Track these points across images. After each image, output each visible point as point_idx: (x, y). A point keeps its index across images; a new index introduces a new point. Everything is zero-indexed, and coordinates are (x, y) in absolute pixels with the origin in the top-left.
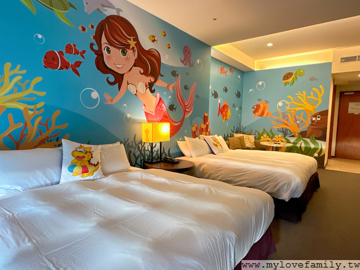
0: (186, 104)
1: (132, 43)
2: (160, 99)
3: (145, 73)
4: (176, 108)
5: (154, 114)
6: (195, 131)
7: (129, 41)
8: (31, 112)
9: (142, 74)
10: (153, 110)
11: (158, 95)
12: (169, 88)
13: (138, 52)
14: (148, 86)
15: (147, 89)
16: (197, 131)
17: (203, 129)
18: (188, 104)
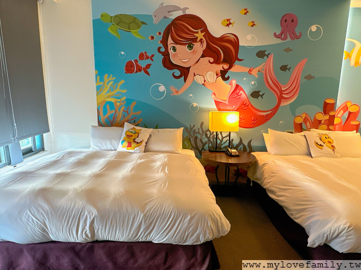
0: (283, 89)
1: (200, 35)
2: (237, 86)
4: (263, 95)
5: (227, 103)
6: (302, 123)
7: (196, 35)
8: (118, 104)
9: (212, 63)
11: (234, 82)
12: (252, 73)
13: (207, 43)
14: (220, 75)
15: (218, 77)
16: (306, 123)
17: (320, 121)
18: (287, 89)
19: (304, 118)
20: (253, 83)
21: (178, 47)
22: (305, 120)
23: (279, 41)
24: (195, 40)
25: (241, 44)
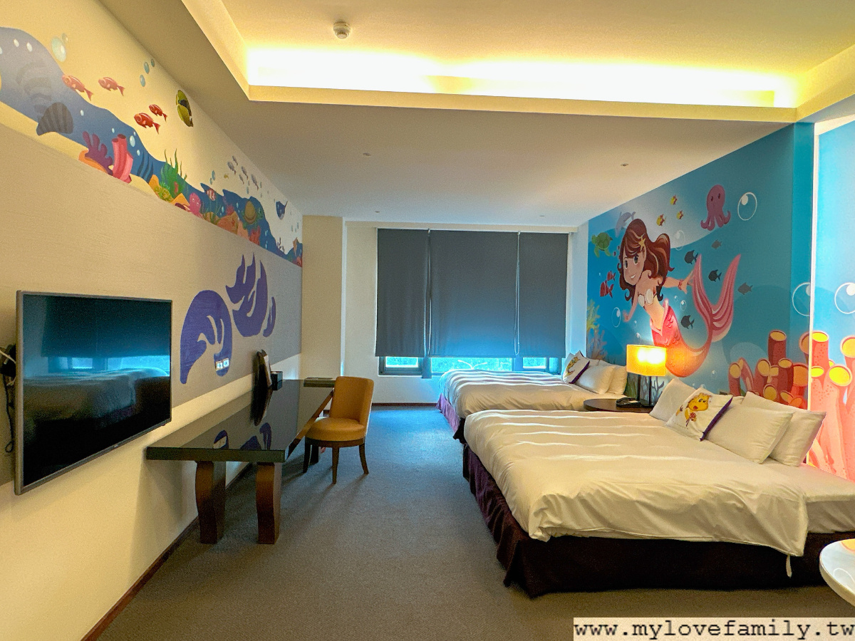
0: (714, 312)
1: (642, 243)
2: (670, 308)
3: (653, 276)
4: (693, 322)
5: (661, 333)
6: (739, 379)
7: (640, 243)
8: (596, 331)
9: (650, 277)
10: (661, 328)
11: (667, 302)
12: (682, 287)
13: (647, 251)
14: (656, 293)
15: (654, 297)
16: (744, 379)
17: (766, 378)
18: (718, 312)
19: (741, 368)
20: (683, 303)
21: (629, 260)
22: (744, 372)
23: (706, 232)
24: (638, 250)
25: (672, 246)
